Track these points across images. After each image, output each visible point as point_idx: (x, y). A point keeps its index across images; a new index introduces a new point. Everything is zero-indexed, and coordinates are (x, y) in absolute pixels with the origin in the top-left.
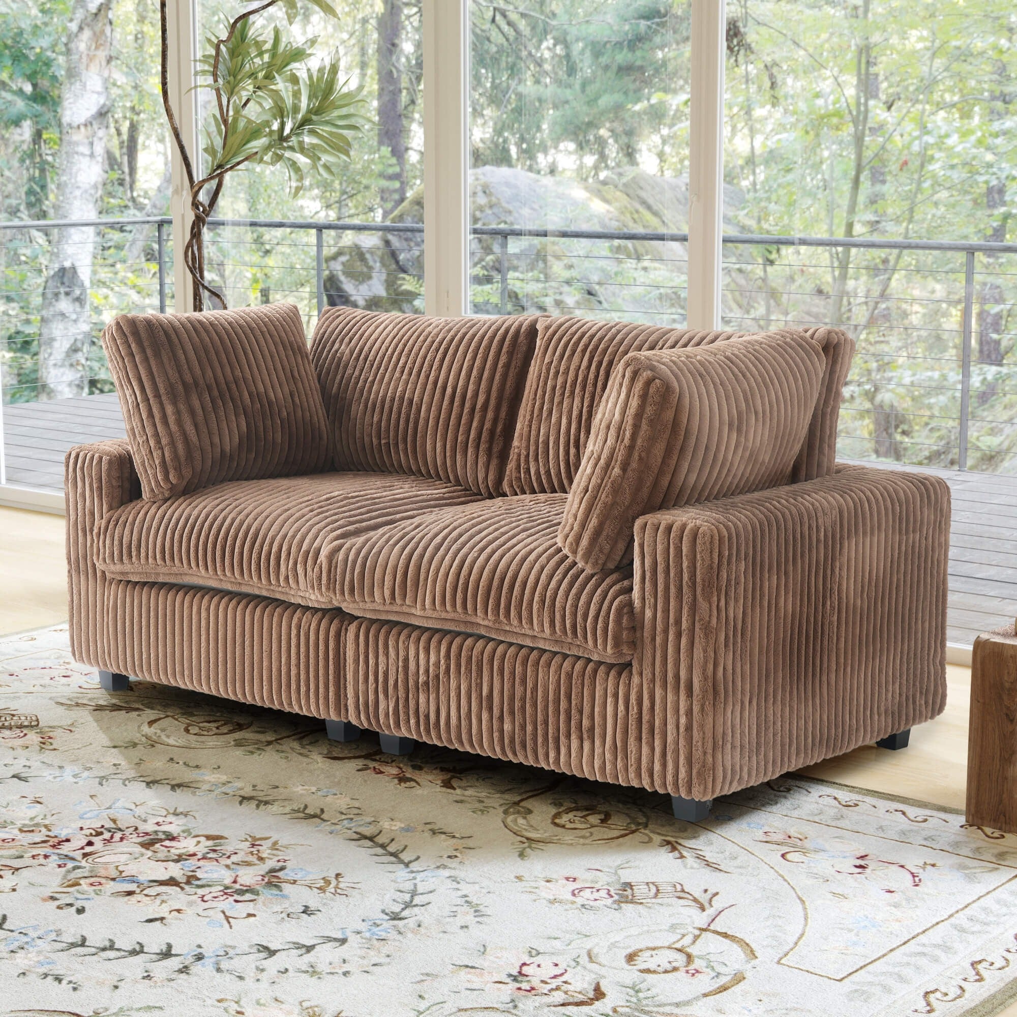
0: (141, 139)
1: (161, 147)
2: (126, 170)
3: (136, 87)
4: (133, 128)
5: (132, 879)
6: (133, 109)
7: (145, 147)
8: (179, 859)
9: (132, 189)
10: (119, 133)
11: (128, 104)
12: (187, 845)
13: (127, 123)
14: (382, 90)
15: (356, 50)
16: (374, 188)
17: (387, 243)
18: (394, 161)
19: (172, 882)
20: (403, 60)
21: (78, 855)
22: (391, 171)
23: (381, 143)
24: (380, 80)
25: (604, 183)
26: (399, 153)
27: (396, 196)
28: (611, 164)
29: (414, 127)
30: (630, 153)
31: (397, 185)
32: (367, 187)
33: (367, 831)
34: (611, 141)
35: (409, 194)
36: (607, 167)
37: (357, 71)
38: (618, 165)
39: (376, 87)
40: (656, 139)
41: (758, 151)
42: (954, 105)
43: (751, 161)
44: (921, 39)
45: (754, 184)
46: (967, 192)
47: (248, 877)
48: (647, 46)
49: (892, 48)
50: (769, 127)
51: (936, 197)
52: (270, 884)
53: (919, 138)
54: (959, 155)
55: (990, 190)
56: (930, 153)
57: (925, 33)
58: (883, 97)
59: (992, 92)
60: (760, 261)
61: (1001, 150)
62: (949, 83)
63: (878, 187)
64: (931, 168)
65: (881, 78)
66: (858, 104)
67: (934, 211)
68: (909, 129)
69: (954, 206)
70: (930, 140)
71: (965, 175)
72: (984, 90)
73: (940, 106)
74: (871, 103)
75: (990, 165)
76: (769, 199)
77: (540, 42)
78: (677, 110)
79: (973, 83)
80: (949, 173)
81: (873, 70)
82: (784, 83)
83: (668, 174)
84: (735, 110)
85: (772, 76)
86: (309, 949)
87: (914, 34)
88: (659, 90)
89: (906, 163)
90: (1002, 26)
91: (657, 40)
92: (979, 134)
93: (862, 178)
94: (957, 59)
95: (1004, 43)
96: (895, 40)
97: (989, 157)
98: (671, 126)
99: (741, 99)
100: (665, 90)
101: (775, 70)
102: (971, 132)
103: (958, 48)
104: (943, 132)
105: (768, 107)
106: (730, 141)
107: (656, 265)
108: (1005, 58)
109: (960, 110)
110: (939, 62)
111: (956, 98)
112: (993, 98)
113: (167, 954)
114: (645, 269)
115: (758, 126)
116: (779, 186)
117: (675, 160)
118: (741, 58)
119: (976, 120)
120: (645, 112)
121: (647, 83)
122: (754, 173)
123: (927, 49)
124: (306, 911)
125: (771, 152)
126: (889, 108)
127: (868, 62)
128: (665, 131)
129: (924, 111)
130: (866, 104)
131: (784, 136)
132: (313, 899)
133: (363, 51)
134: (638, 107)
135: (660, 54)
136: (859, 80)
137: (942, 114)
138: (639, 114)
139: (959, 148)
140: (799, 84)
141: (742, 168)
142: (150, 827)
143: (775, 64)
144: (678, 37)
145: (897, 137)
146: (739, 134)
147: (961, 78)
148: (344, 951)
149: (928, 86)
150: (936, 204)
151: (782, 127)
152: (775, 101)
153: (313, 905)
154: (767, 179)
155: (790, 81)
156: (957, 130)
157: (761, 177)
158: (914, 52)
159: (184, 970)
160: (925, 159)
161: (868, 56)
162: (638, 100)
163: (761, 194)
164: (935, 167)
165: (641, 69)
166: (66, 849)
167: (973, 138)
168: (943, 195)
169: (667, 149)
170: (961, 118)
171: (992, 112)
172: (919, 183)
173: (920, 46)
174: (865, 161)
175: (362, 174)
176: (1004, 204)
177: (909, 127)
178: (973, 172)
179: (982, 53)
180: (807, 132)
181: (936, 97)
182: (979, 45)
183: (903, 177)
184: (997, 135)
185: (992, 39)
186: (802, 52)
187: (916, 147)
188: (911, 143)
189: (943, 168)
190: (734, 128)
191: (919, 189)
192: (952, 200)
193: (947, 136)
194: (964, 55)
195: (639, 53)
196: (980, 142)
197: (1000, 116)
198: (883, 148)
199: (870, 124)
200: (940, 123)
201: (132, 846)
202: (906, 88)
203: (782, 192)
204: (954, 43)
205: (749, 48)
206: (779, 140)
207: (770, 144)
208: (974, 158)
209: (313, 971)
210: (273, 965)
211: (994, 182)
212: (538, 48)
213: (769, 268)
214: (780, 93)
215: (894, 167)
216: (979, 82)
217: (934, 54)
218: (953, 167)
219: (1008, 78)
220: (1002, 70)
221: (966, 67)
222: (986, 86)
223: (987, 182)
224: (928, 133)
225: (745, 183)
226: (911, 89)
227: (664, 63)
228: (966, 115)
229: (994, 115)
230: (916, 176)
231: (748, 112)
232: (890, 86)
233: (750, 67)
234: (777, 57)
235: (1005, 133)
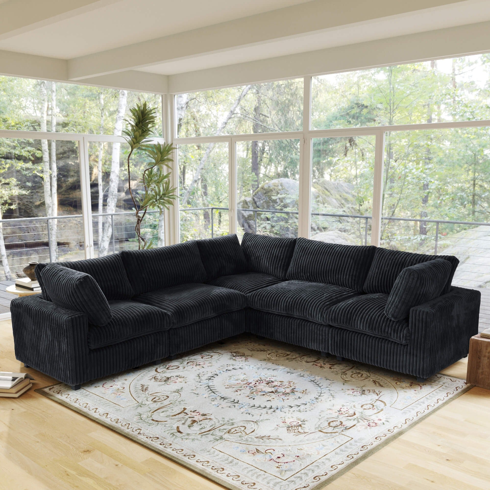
0: (186, 170)
1: (192, 173)
2: (182, 179)
3: (185, 156)
4: (184, 168)
5: (264, 392)
6: (184, 162)
7: (187, 173)
8: (274, 387)
9: (184, 184)
10: (180, 169)
11: (183, 161)
12: (275, 384)
13: (183, 166)
14: (253, 157)
15: (246, 145)
16: (250, 184)
17: (254, 199)
18: (256, 176)
19: (272, 392)
20: (259, 148)
21: (253, 386)
22: (255, 179)
23: (252, 171)
24: (252, 154)
25: (315, 183)
26: (257, 174)
27: (256, 186)
28: (317, 177)
29: (262, 167)
30: (322, 174)
31: (257, 183)
32: (248, 184)
33: (313, 379)
34: (316, 171)
35: (260, 186)
36: (315, 178)
37: (246, 151)
38: (319, 177)
39: (251, 156)
40: (329, 170)
41: (358, 174)
42: (414, 161)
43: (356, 177)
44: (405, 142)
45: (357, 183)
46: (418, 186)
47: (288, 390)
48: (327, 144)
49: (397, 144)
50: (361, 167)
51: (408, 187)
52: (292, 392)
53: (404, 170)
54: (415, 175)
55: (424, 185)
56: (407, 174)
57: (407, 140)
58: (394, 158)
59: (425, 157)
60: (358, 205)
61: (428, 173)
62: (413, 154)
63: (392, 184)
64: (407, 178)
65: (394, 153)
66: (387, 160)
67: (408, 191)
68: (401, 168)
69: (414, 190)
70: (407, 170)
71: (417, 181)
72: (423, 156)
73: (410, 161)
74: (391, 160)
75: (424, 178)
76: (361, 188)
77: (297, 143)
78: (335, 162)
79: (420, 154)
80: (413, 180)
81: (391, 151)
82: (366, 154)
83: (332, 180)
84: (352, 162)
85: (362, 153)
86: (299, 406)
87: (403, 140)
88: (330, 156)
89: (400, 177)
90: (429, 138)
91: (330, 142)
92: (421, 169)
93: (388, 182)
94: (416, 148)
95: (429, 143)
96: (398, 142)
97: (424, 176)
98: (333, 167)
99: (353, 159)
100: (333, 157)
101: (363, 151)
102: (420, 168)
103: (416, 144)
104: (411, 169)
105: (361, 161)
106: (350, 171)
107: (329, 206)
108: (429, 147)
109: (416, 162)
110: (410, 149)
111: (415, 159)
112: (426, 159)
113: (271, 408)
114: (325, 207)
115: (358, 167)
116: (364, 184)
117: (334, 176)
118: (354, 147)
119: (421, 165)
120: (326, 163)
121: (327, 154)
122: (357, 180)
123: (407, 145)
124: (299, 398)
125: (362, 174)
126: (396, 162)
127: (390, 149)
128: (332, 168)
129: (406, 162)
130: (389, 161)
131: (366, 169)
132: (300, 395)
133: (248, 146)
134: (324, 162)
135: (331, 147)
136: (387, 153)
137: (411, 163)
138: (324, 163)
139: (416, 173)
140: (370, 155)
141: (353, 179)
142: (268, 380)
143: (363, 149)
144: (336, 142)
145: (398, 170)
146: (353, 169)
147: (417, 153)
148: (306, 406)
149: (407, 155)
150: (409, 189)
151: (365, 167)
152: (363, 160)
153: (300, 397)
154: (360, 182)
155: (367, 154)
156: (415, 168)
157: (359, 181)
158: (403, 145)
159: (274, 411)
160: (406, 176)
161: (390, 147)
162: (325, 159)
163: (359, 186)
164: (409, 178)
165: (326, 151)
166: (251, 385)
167: (420, 170)
168: (411, 186)
169: (332, 173)
170: (416, 164)
171: (425, 163)
172: (404, 183)
173: (405, 144)
174: (388, 177)
175: (247, 180)
176: (428, 189)
177: (401, 167)
178: (420, 180)
179: (423, 146)
180: (372, 169)
181: (409, 158)
182: (422, 143)
183: (399, 181)
184: (427, 169)
185: (426, 142)
186: (371, 146)
187: (403, 173)
188: (402, 172)
189: (411, 179)
190: (351, 167)
191: (404, 185)
192: (413, 188)
193: (412, 169)
194: (418, 146)
195: (325, 146)
196: (422, 171)
197: (428, 164)
198: (394, 173)
199: (390, 166)
200: (410, 166)
201: (264, 384)
202: (401, 156)
203: (365, 185)
204: (415, 143)
205: (356, 144)
206: (364, 171)
207: (362, 172)
208: (420, 176)
209: (300, 411)
210: (292, 410)
211: (425, 183)
212: (296, 145)
213: (361, 207)
214: (365, 157)
215: (397, 178)
216: (422, 154)
217: (409, 146)
218: (414, 178)
219: (430, 153)
220: (428, 151)
221: (418, 150)
222: (424, 155)
223: (423, 183)
224: (407, 169)
225: (354, 183)
226: (402, 156)
227: (332, 149)
228: (418, 164)
229: (426, 163)
230: (403, 181)
231: (356, 163)
232: (396, 155)
233: (356, 150)
234: (364, 147)
235: (429, 169)
